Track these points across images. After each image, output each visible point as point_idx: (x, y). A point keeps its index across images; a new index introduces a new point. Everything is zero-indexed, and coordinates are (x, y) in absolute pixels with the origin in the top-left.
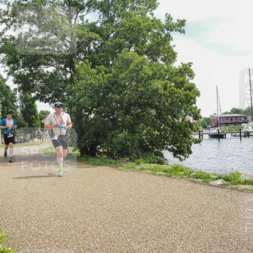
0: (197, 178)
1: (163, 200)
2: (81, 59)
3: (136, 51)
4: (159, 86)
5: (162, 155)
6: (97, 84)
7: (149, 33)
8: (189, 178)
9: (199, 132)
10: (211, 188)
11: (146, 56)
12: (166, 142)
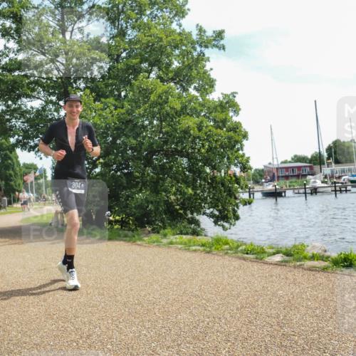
0: (247, 254)
1: (201, 286)
2: (81, 89)
3: (159, 77)
4: (191, 123)
5: (197, 223)
6: (103, 125)
7: (177, 52)
8: (236, 253)
9: (249, 189)
10: (266, 266)
11: (172, 84)
12: (203, 205)
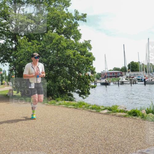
0: (93, 109)
1: (72, 123)
2: (22, 36)
3: (57, 32)
4: (71, 53)
5: (72, 96)
7: (65, 21)
8: (88, 109)
9: (95, 81)
10: (100, 115)
11: (63, 35)
12: (74, 88)
